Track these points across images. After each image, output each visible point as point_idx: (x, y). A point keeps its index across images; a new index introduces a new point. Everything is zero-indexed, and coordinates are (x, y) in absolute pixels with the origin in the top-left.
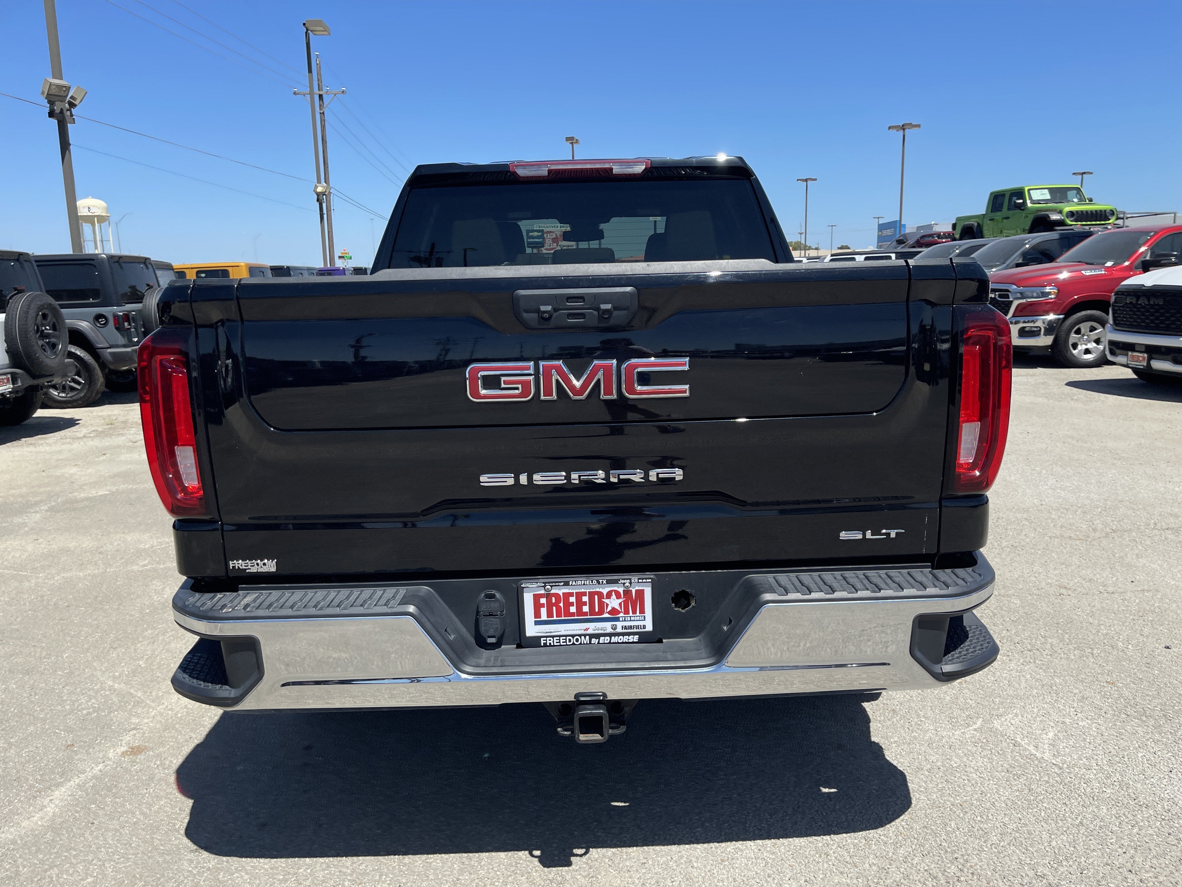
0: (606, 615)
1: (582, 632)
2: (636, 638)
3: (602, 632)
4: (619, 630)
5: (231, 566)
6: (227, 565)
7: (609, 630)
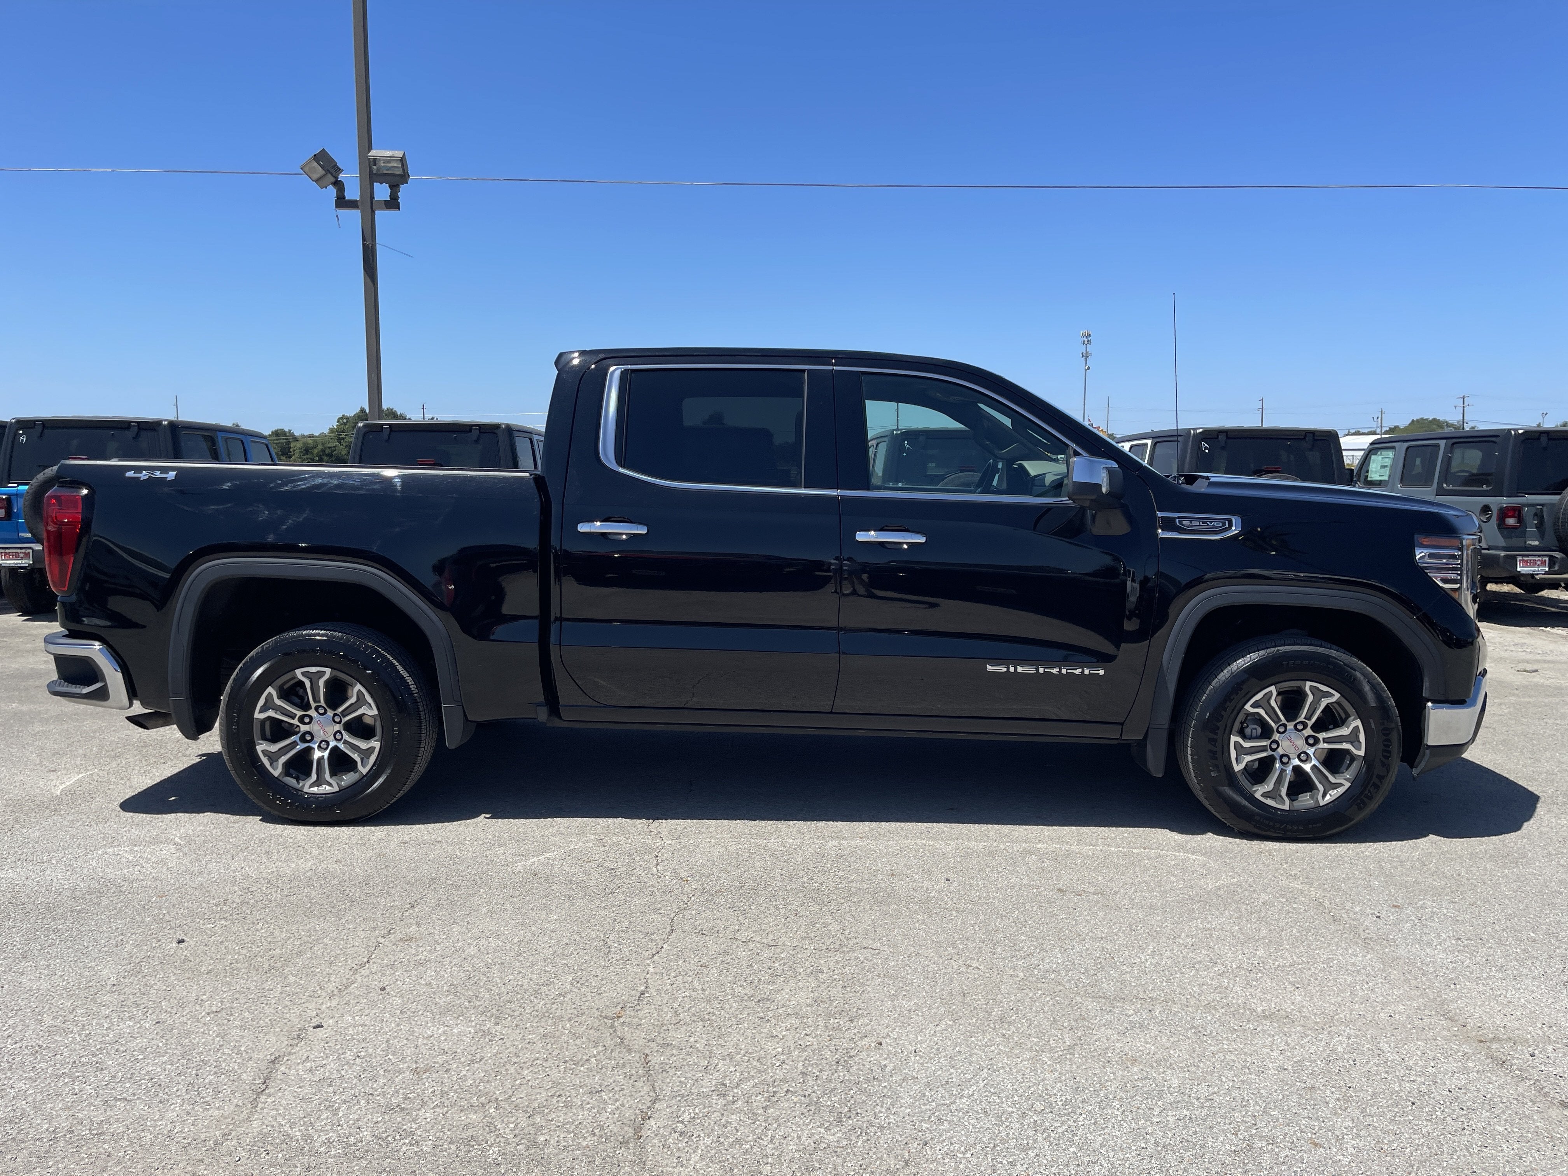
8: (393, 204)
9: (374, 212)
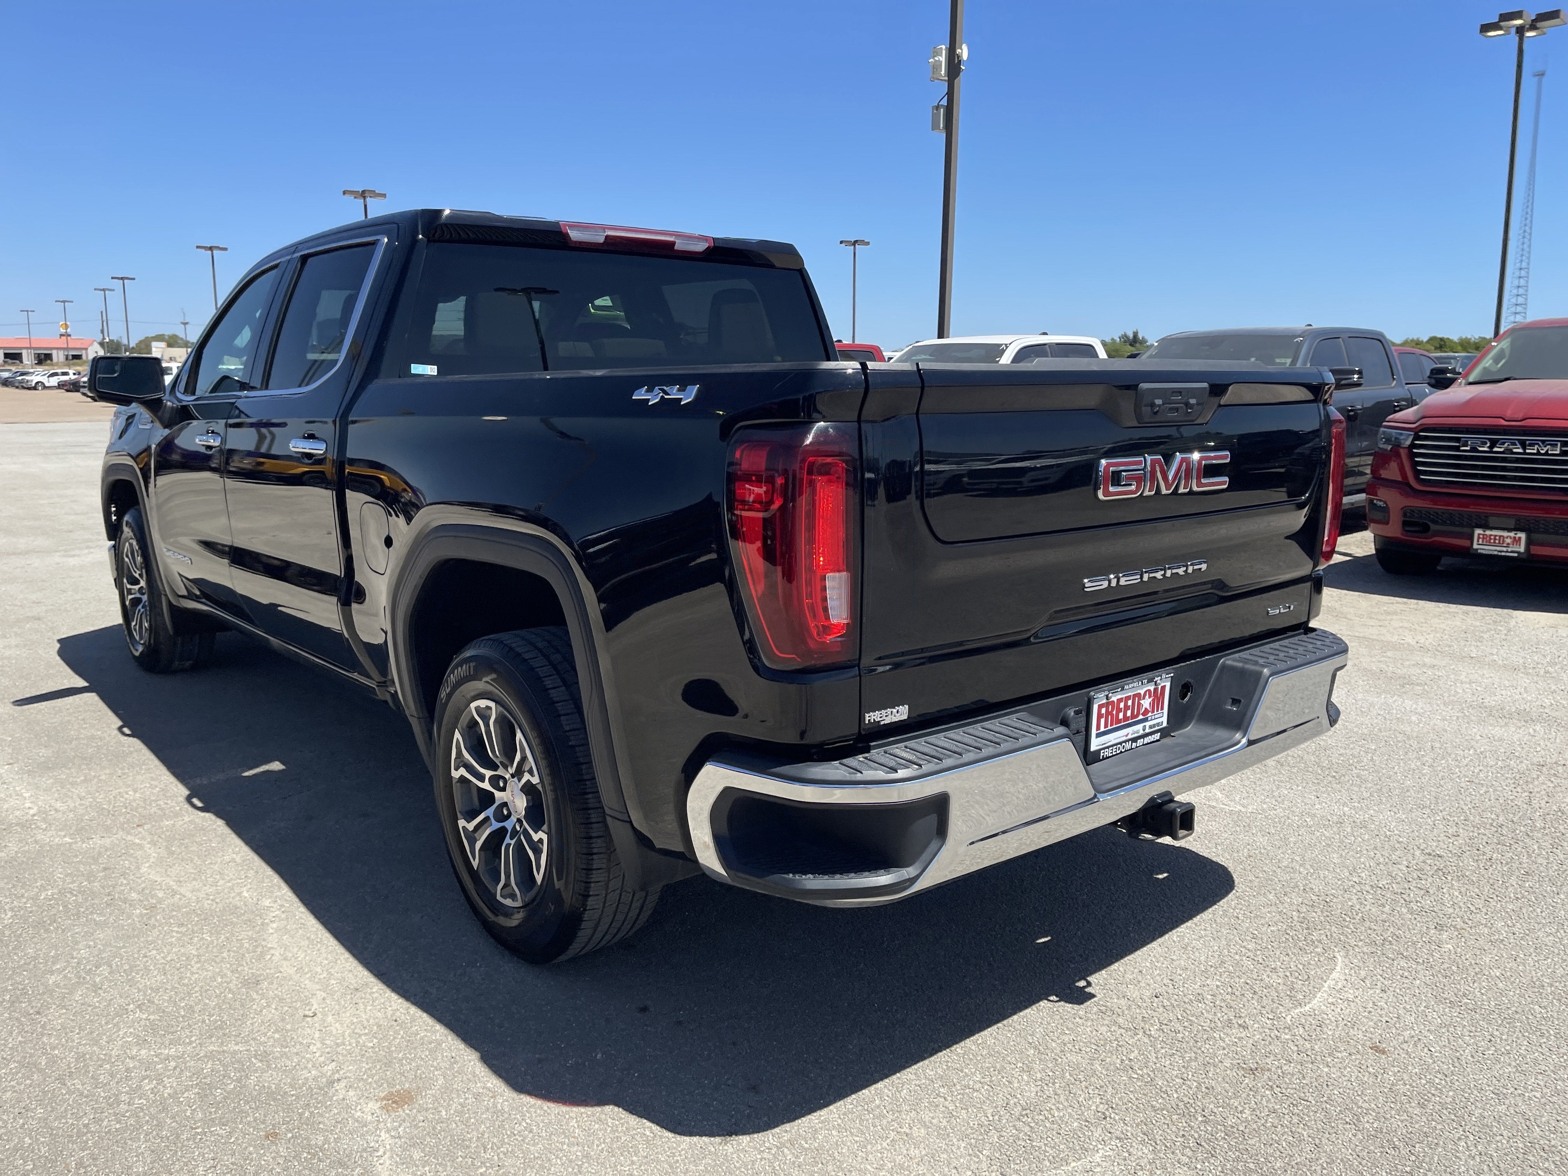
0: (1141, 717)
1: (1124, 739)
2: (1157, 736)
3: (1136, 735)
4: (1147, 731)
5: (867, 719)
6: (861, 718)
7: (1141, 732)
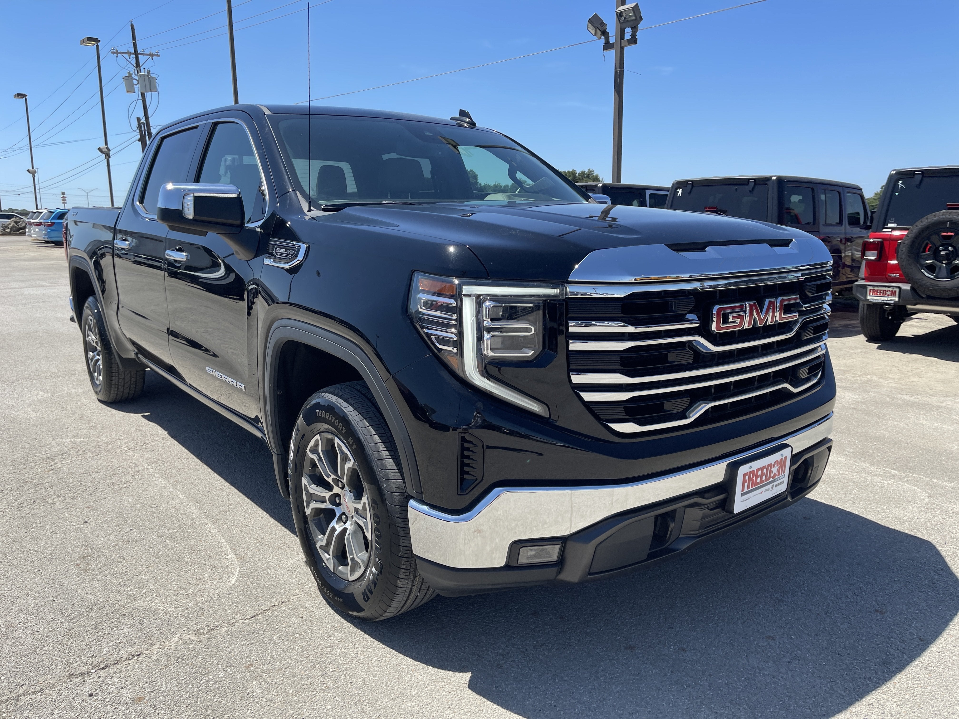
8: (634, 40)
9: (623, 49)
